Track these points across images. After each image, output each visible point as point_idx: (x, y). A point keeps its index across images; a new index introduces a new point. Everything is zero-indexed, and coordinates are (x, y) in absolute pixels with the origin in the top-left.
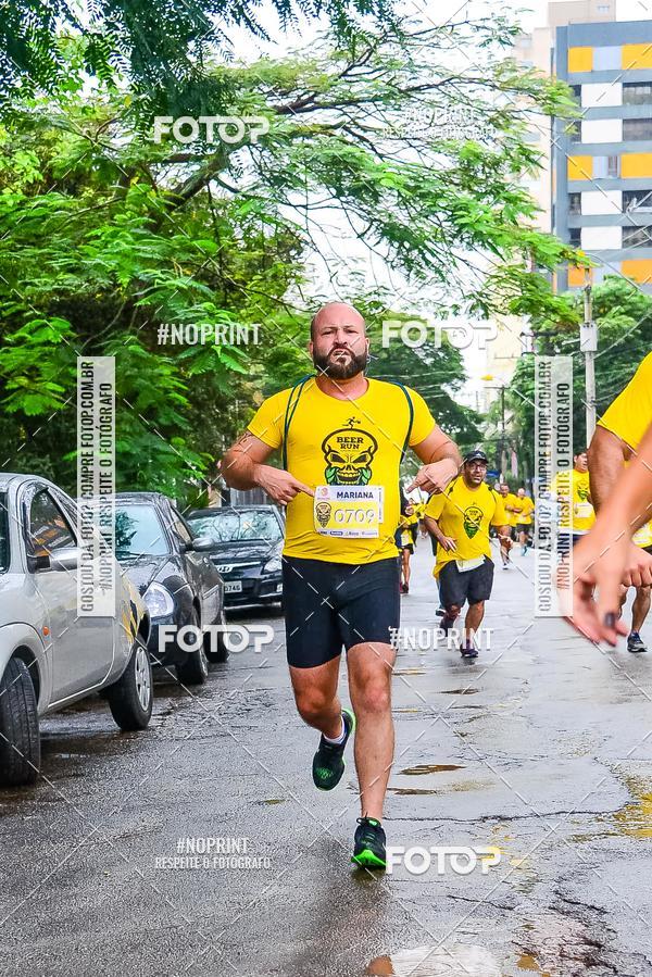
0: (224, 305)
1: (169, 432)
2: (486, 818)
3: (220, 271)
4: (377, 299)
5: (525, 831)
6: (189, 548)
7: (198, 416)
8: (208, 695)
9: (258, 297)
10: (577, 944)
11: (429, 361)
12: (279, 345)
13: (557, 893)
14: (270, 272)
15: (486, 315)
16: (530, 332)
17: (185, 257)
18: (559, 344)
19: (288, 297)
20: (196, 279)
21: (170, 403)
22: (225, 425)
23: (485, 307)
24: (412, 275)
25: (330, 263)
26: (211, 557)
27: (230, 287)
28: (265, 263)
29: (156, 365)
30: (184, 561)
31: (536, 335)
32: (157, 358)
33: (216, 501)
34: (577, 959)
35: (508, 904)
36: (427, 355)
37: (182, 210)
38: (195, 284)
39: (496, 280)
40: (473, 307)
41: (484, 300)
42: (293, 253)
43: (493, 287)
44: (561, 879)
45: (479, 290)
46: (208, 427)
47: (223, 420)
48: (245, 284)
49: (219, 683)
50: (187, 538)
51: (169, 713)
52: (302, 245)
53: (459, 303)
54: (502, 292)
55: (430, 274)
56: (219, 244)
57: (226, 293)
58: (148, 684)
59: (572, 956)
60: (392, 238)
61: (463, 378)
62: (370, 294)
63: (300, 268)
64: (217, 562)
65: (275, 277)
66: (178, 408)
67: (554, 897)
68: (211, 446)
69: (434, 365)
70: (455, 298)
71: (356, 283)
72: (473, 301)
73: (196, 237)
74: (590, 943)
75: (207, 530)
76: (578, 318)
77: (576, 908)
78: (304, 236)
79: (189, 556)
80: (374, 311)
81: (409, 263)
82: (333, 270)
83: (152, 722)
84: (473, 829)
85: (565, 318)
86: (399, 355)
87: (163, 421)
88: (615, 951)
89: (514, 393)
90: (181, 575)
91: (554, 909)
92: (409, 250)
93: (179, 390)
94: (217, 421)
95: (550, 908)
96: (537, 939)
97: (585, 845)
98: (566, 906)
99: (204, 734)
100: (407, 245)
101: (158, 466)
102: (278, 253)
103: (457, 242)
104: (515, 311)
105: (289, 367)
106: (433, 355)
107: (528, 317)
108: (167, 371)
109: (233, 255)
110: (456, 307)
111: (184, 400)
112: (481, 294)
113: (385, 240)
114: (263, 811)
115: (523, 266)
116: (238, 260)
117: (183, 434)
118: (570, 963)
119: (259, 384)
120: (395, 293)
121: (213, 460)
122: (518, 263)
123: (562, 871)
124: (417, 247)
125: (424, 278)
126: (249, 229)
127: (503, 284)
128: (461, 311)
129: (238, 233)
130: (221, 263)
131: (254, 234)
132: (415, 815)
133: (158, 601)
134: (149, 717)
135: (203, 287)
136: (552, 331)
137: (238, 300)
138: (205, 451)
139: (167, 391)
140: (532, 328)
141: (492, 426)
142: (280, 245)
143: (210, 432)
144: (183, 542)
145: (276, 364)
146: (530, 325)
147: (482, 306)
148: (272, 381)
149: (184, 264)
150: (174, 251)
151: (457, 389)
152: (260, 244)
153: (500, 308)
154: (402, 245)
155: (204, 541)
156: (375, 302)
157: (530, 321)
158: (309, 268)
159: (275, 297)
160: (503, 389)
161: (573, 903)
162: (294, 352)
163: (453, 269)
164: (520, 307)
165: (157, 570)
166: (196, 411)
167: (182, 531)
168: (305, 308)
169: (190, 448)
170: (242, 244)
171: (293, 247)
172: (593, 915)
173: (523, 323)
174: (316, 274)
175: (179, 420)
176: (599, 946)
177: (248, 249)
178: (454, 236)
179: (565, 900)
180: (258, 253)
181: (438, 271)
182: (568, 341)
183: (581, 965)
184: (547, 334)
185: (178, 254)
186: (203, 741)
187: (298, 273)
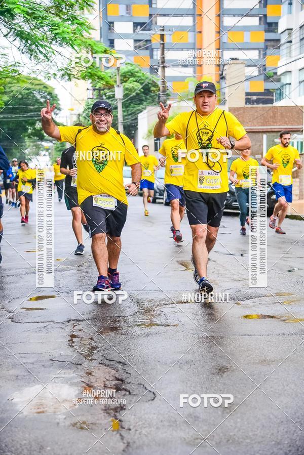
2: (70, 320)
4: (15, 68)
10: (112, 381)
11: (42, 100)
13: (103, 356)
15: (70, 79)
16: (91, 88)
18: (105, 94)
23: (69, 75)
24: (33, 57)
31: (94, 90)
34: (111, 388)
35: (80, 363)
36: (42, 97)
40: (63, 75)
41: (69, 72)
44: (105, 349)
45: (66, 67)
53: (56, 73)
54: (77, 68)
55: (41, 56)
59: (109, 386)
60: (22, 38)
61: (59, 109)
62: (12, 65)
67: (102, 358)
70: (54, 70)
71: (4, 60)
72: (62, 72)
74: (118, 379)
76: (114, 83)
77: (112, 363)
80: (14, 74)
81: (31, 51)
84: (63, 326)
85: (107, 82)
86: (28, 96)
88: (129, 383)
89: (84, 117)
91: (101, 363)
92: (30, 45)
95: (100, 363)
96: (92, 379)
98: (107, 362)
100: (29, 42)
103: (54, 42)
104: (84, 78)
106: (45, 97)
107: (90, 81)
110: (55, 75)
112: (67, 69)
113: (18, 39)
118: (109, 390)
120: (24, 66)
123: (106, 345)
124: (34, 43)
125: (39, 60)
128: (57, 77)
132: (34, 320)
136: (102, 88)
140: (92, 86)
146: (91, 85)
147: (68, 75)
151: (57, 114)
153: (76, 76)
154: (27, 42)
156: (14, 70)
157: (91, 83)
160: (79, 115)
161: (110, 360)
163: (53, 55)
164: (86, 76)
172: (120, 366)
173: (88, 84)
176: (122, 380)
178: (53, 40)
179: (107, 359)
181: (45, 56)
182: (109, 93)
184: (100, 90)
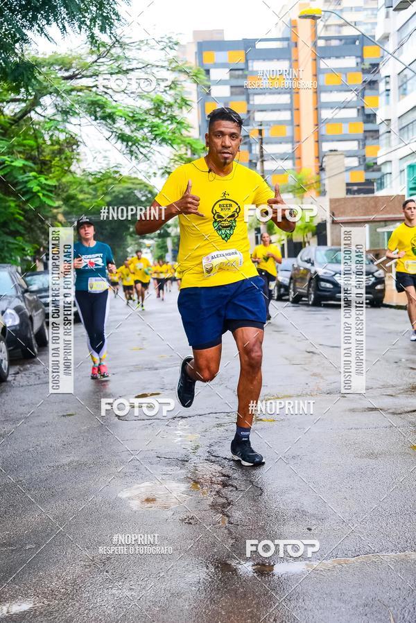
0: (41, 172)
1: (15, 234)
2: (175, 418)
3: (38, 155)
4: (117, 169)
5: (193, 423)
6: (26, 291)
7: (30, 226)
8: (38, 363)
9: (58, 168)
10: (218, 477)
11: (143, 199)
12: (69, 192)
13: (209, 452)
14: (63, 156)
17: (21, 149)
19: (72, 168)
20: (26, 159)
21: (16, 220)
22: (43, 230)
24: (133, 158)
25: (93, 152)
26: (38, 295)
27: (44, 163)
28: (60, 152)
29: (7, 201)
30: (24, 297)
32: (7, 198)
33: (40, 268)
34: (218, 484)
35: (186, 459)
36: (143, 196)
37: (18, 126)
38: (26, 163)
39: (173, 161)
40: (163, 174)
41: (168, 170)
42: (75, 147)
43: (172, 164)
44: (211, 446)
46: (34, 231)
47: (43, 228)
48: (51, 162)
49: (44, 357)
50: (25, 287)
51: (18, 373)
52: (79, 143)
53: (156, 171)
55: (140, 156)
56: (36, 142)
57: (42, 167)
58: (7, 358)
59: (216, 482)
60: (123, 140)
62: (113, 167)
63: (78, 154)
64: (41, 297)
65: (66, 158)
66: (20, 222)
67: (208, 455)
68: (37, 241)
69: (146, 200)
70: (154, 169)
71: (106, 162)
72: (162, 171)
73: (25, 139)
74: (224, 476)
75: (36, 282)
77: (218, 459)
78: (79, 139)
79: (27, 295)
80: (115, 175)
81: (131, 151)
82: (95, 155)
83: (9, 378)
84: (168, 423)
87: (12, 228)
90: (23, 304)
91: (208, 460)
92: (131, 146)
93: (20, 214)
94: (40, 228)
95: (206, 460)
96: (200, 474)
97: (222, 429)
98: (213, 458)
99: (36, 383)
100: (130, 143)
101: (10, 250)
102: (67, 147)
103: (154, 142)
105: (75, 203)
106: (146, 196)
108: (13, 204)
109: (44, 148)
111: (22, 218)
112: (166, 167)
113: (119, 141)
114: (66, 420)
115: (186, 154)
116: (47, 150)
117: (22, 235)
118: (215, 486)
119: (61, 210)
121: (38, 247)
122: (183, 153)
123: (212, 441)
124: (134, 144)
125: (139, 160)
126: (52, 135)
127: (177, 163)
128: (157, 175)
129: (47, 137)
130: (38, 151)
131: (54, 138)
133: (11, 318)
134: (8, 376)
135: (30, 163)
137: (48, 169)
138: (34, 243)
139: (13, 214)
141: (175, 229)
142: (68, 143)
143: (37, 234)
144: (23, 288)
145: (67, 201)
148: (67, 209)
149: (20, 152)
150: (14, 146)
152: (58, 142)
154: (127, 143)
155: (34, 288)
156: (116, 171)
158: (82, 154)
159: (66, 168)
161: (216, 457)
162: (76, 195)
165: (10, 303)
166: (29, 224)
167: (23, 283)
168: (82, 174)
169: (26, 241)
170: (49, 142)
171: (74, 144)
174: (86, 157)
175: (20, 228)
176: (228, 476)
177: (52, 145)
178: (152, 140)
179: (212, 456)
180: (57, 147)
183: (220, 487)
185: (16, 148)
186: (35, 387)
187: (77, 157)
